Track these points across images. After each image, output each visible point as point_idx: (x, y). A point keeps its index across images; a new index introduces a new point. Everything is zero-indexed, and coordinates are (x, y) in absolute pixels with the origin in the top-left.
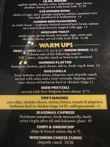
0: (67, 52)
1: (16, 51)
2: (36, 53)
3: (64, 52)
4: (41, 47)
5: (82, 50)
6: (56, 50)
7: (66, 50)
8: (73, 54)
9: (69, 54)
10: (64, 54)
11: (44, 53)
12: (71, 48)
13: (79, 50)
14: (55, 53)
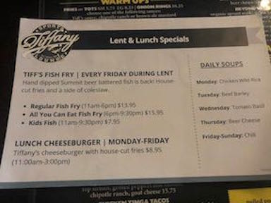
0: (140, 9)
1: (68, 10)
2: (97, 11)
3: (137, 10)
4: (103, 3)
5: (162, 6)
6: (126, 7)
7: (139, 7)
8: (150, 12)
9: (144, 12)
10: (136, 12)
11: (108, 11)
12: (147, 4)
13: (157, 7)
14: (124, 10)
